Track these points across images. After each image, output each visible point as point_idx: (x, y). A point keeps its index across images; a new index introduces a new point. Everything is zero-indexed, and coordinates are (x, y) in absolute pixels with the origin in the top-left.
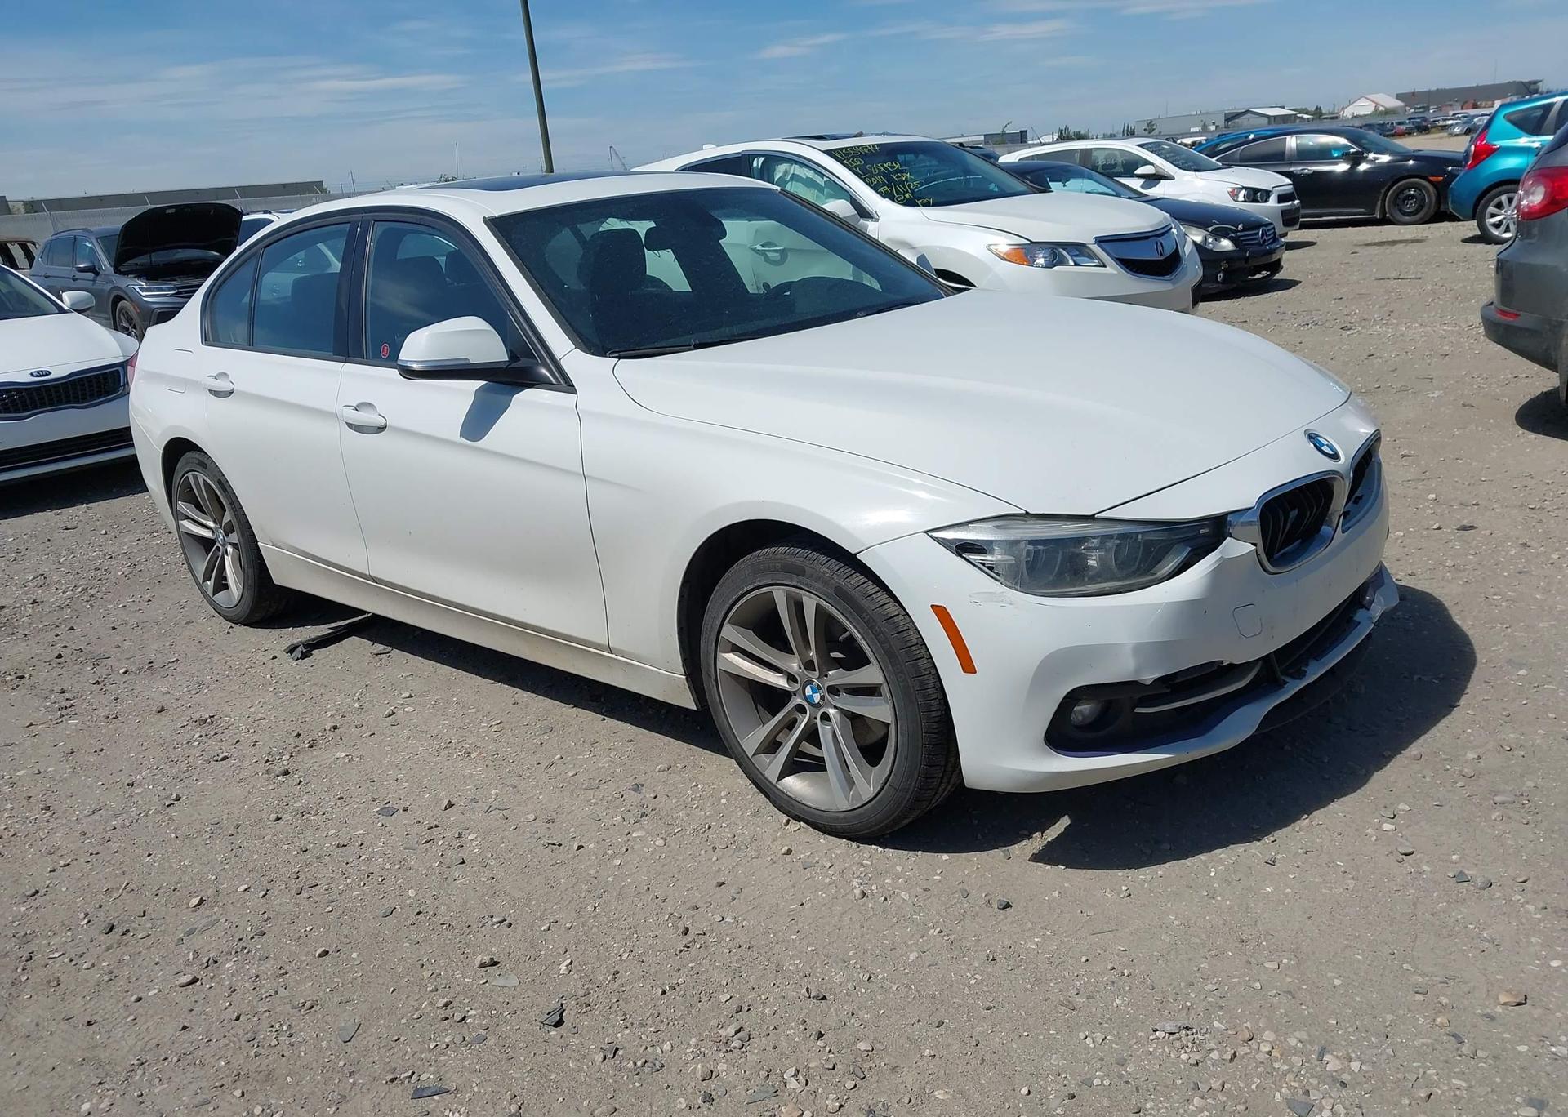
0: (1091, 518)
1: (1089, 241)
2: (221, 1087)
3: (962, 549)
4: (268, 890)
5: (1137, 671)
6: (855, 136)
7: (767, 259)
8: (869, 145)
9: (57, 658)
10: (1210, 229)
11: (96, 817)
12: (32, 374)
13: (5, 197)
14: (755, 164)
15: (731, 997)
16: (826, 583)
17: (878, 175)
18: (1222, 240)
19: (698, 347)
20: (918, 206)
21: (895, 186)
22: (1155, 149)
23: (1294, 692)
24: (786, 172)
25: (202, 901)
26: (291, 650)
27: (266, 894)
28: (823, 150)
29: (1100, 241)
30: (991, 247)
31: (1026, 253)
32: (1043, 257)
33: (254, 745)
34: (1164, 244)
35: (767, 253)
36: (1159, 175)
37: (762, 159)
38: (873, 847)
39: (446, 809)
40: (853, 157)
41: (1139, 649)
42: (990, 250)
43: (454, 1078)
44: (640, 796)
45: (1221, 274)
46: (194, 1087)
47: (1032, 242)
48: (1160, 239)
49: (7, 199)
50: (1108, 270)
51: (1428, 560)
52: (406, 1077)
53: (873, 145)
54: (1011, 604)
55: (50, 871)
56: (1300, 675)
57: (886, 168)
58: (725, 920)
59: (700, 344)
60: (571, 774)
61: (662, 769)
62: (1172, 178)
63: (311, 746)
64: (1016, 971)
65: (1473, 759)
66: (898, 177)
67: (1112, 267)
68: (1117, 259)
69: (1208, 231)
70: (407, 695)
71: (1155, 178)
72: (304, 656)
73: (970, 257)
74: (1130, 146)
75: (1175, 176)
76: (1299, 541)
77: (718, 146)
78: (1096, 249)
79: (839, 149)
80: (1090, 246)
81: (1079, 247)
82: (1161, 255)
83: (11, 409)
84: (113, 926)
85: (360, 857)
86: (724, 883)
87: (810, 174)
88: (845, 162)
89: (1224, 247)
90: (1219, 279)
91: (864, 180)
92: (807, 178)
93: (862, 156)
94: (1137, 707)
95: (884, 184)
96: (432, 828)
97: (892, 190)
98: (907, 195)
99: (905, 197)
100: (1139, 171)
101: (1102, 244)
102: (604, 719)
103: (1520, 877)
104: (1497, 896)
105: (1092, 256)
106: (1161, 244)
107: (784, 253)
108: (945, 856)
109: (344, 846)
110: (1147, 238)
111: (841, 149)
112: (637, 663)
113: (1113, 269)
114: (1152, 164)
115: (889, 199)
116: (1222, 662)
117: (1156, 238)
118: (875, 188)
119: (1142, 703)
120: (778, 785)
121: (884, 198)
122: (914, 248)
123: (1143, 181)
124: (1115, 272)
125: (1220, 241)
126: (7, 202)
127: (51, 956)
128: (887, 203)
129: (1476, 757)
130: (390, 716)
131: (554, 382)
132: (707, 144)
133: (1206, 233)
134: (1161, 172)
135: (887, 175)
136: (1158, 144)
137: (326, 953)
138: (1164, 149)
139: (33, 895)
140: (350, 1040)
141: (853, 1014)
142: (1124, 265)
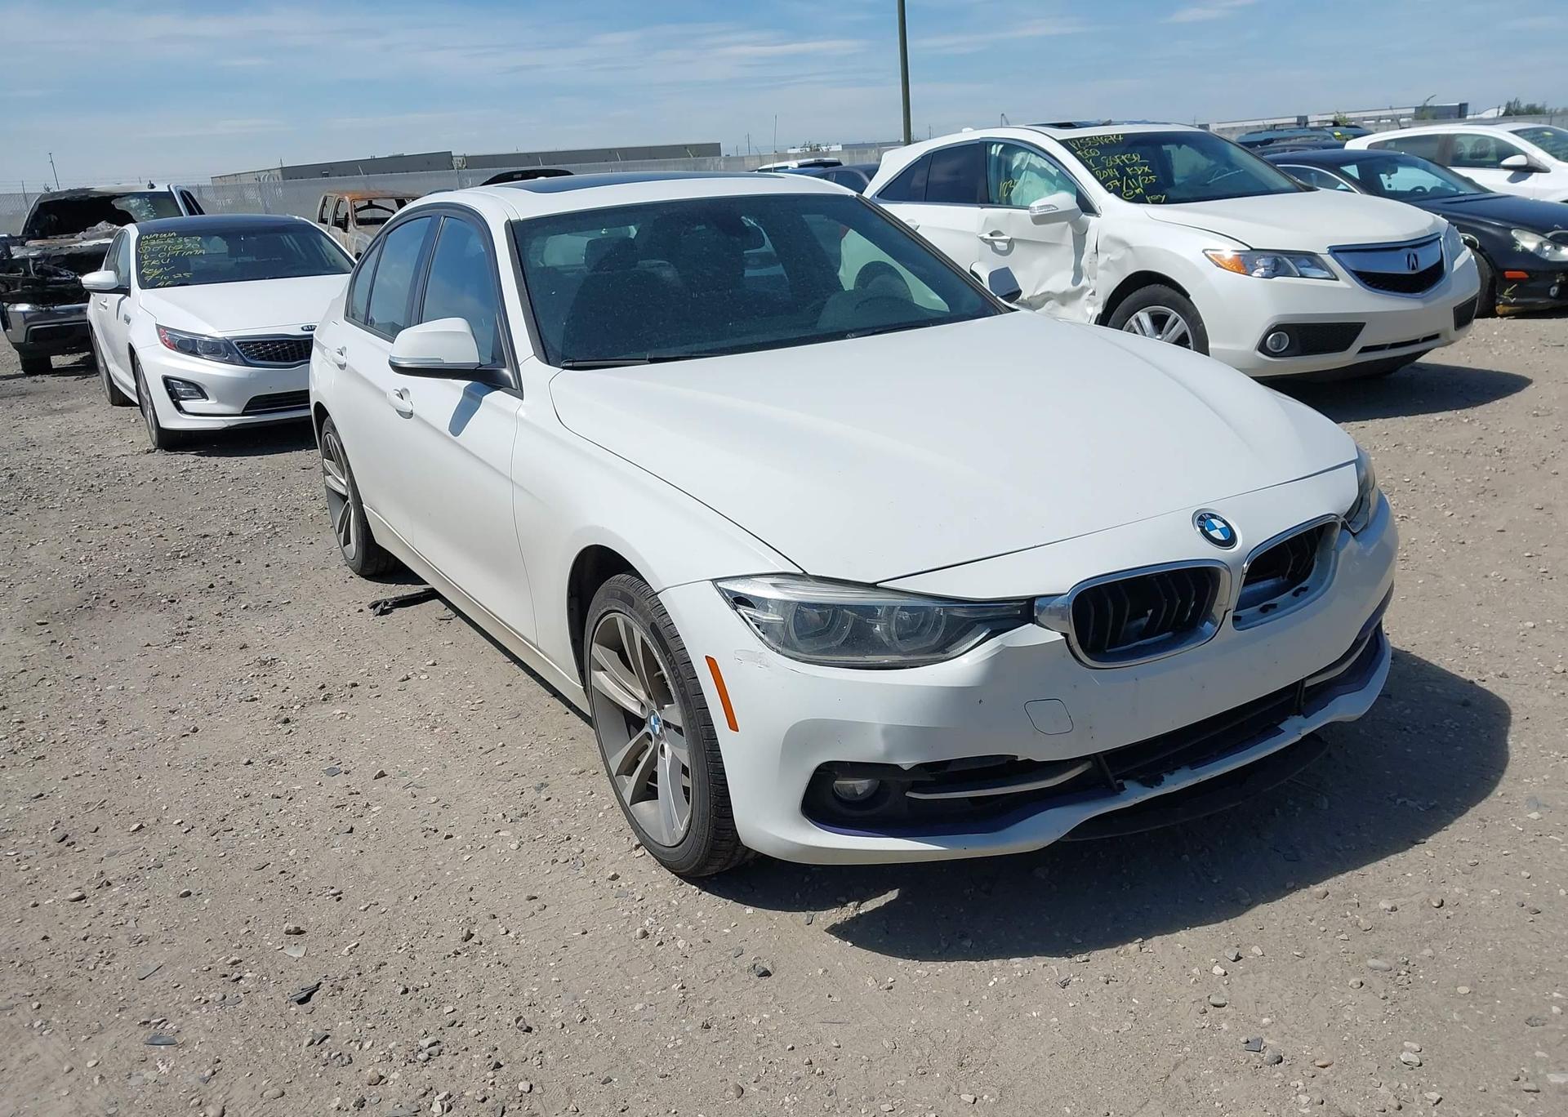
0: (873, 586)
1: (1321, 250)
2: (30, 996)
3: (739, 601)
4: (193, 827)
5: (888, 754)
6: (1104, 125)
7: (994, 249)
8: (1113, 136)
9: (209, 587)
10: (1549, 235)
11: (129, 736)
12: (303, 329)
13: (451, 152)
14: (993, 152)
15: (454, 1011)
16: (645, 618)
17: (1112, 167)
18: (1563, 248)
19: (653, 361)
20: (1148, 203)
21: (1127, 180)
22: (1535, 137)
23: (1138, 801)
24: (1023, 160)
25: (141, 827)
26: (374, 606)
27: (190, 830)
28: (1058, 139)
29: (1335, 251)
30: (1206, 252)
31: (1246, 261)
32: (1264, 267)
33: (284, 691)
34: (1419, 258)
35: (996, 243)
36: (1530, 167)
37: (1001, 146)
38: (694, 887)
39: (376, 778)
40: (1089, 148)
41: (888, 732)
42: (1206, 255)
43: (189, 1033)
44: (537, 796)
45: (1556, 288)
46: (12, 992)
47: (1252, 249)
48: (1415, 251)
49: (453, 154)
50: (1341, 284)
51: (1538, 660)
52: (155, 1023)
53: (1117, 136)
54: (767, 666)
55: (64, 779)
56: (1154, 781)
57: (1123, 161)
58: (509, 935)
59: (655, 358)
60: (497, 763)
61: (574, 772)
62: (1546, 171)
63: (325, 700)
64: (720, 1045)
65: (1385, 909)
66: (1134, 170)
67: (1346, 281)
68: (1353, 271)
69: (1546, 237)
70: (431, 662)
71: (1526, 171)
72: (383, 612)
73: (1186, 261)
74: (1502, 133)
75: (1551, 168)
76: (1170, 633)
77: (975, 129)
78: (1330, 260)
79: (1075, 139)
80: (1321, 256)
81: (1311, 257)
82: (1414, 268)
83: (282, 358)
84: (67, 836)
85: (281, 810)
86: (536, 898)
87: (1045, 164)
88: (1079, 153)
89: (1564, 257)
90: (1552, 294)
91: (1093, 173)
92: (1042, 167)
93: (1100, 147)
94: (910, 791)
95: (1115, 177)
96: (353, 794)
97: (1122, 185)
98: (1137, 191)
99: (1134, 192)
100: (1506, 162)
101: (1337, 254)
102: (568, 713)
103: (1322, 1060)
104: (1276, 1076)
105: (1322, 266)
106: (1416, 257)
107: (1011, 243)
108: (750, 910)
109: (278, 797)
110: (1399, 248)
111: (1079, 139)
112: (560, 670)
113: (1346, 282)
114: (1525, 154)
115: (1116, 194)
116: (1017, 757)
117: (1409, 249)
118: (1103, 183)
119: (913, 789)
120: (630, 809)
121: (1110, 192)
122: (1131, 248)
123: (1511, 173)
124: (1349, 287)
125: (1560, 250)
126: (452, 157)
127: (9, 854)
128: (1112, 198)
129: (1389, 908)
130: (403, 680)
131: (514, 386)
132: (966, 127)
133: (1541, 239)
134: (1534, 163)
135: (1121, 169)
136: (1537, 131)
137: (188, 894)
138: (1544, 136)
139: (37, 797)
140: (144, 979)
141: (541, 1052)
142: (1361, 279)
